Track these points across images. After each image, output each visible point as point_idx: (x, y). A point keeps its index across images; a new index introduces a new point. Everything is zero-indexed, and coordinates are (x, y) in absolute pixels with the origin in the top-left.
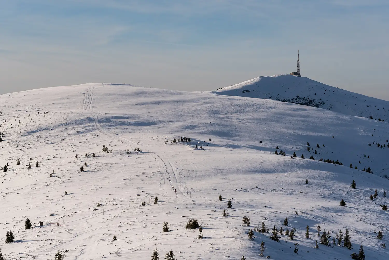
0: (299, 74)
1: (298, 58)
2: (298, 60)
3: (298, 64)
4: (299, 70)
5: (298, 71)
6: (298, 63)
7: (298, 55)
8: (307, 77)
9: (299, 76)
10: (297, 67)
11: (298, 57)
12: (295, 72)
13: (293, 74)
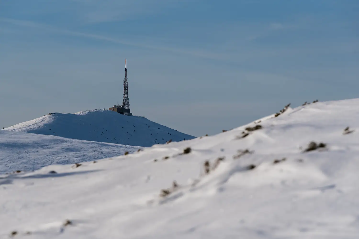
0: (129, 111)
1: (126, 76)
2: (126, 82)
3: (126, 89)
4: (126, 102)
5: (124, 104)
6: (125, 87)
7: (126, 69)
8: (144, 117)
9: (128, 115)
10: (123, 95)
11: (126, 74)
12: (119, 106)
13: (116, 110)
